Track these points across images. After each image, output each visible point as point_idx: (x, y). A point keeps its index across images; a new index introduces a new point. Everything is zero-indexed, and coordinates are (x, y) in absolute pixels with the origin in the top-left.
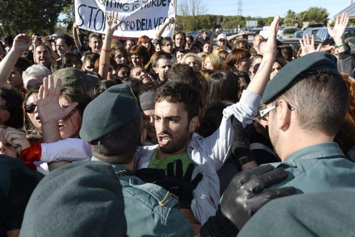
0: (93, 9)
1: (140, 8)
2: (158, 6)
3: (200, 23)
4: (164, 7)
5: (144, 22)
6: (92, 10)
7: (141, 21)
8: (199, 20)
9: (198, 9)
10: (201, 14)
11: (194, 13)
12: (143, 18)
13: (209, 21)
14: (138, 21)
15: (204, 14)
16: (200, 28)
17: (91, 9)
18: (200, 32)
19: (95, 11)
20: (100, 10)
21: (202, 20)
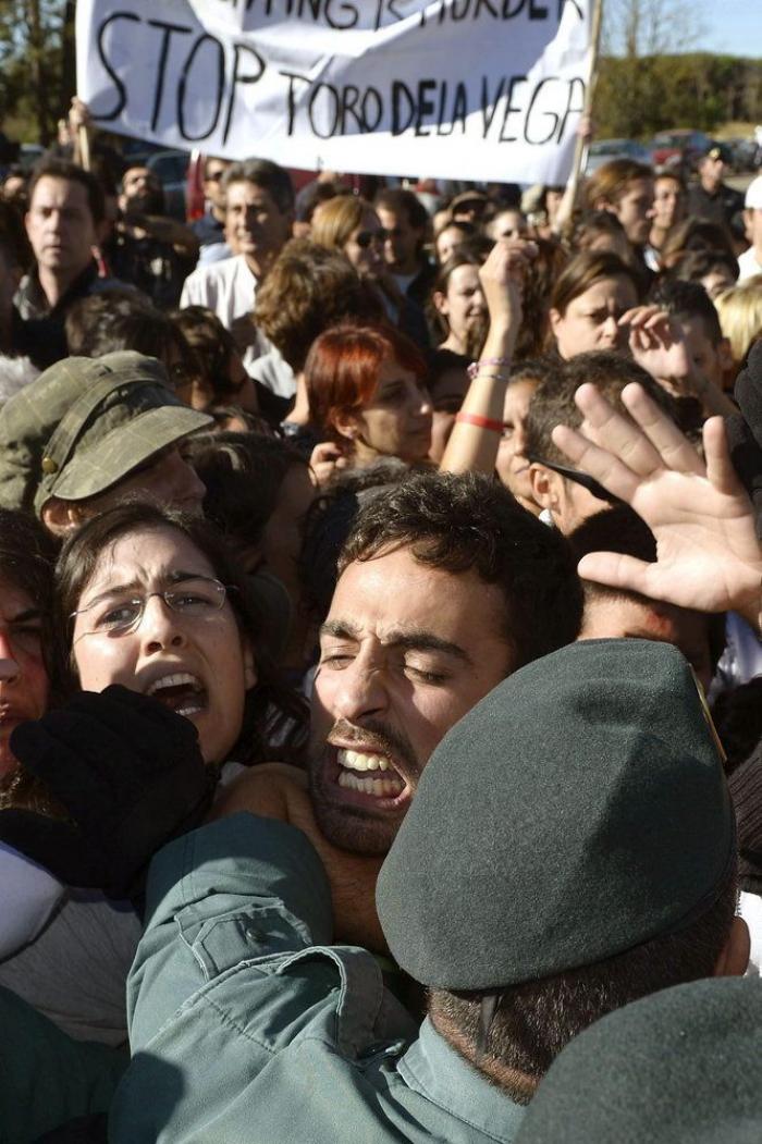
0: (175, 37)
1: (415, 19)
2: (506, 16)
3: (660, 97)
4: (537, 24)
5: (432, 96)
6: (166, 41)
7: (414, 91)
8: (656, 80)
9: (656, 25)
10: (673, 49)
11: (632, 47)
12: (427, 76)
13: (704, 86)
14: (398, 87)
15: (685, 49)
16: (661, 124)
17: (160, 33)
18: (661, 146)
19: (181, 45)
20: (207, 36)
21: (671, 82)
